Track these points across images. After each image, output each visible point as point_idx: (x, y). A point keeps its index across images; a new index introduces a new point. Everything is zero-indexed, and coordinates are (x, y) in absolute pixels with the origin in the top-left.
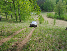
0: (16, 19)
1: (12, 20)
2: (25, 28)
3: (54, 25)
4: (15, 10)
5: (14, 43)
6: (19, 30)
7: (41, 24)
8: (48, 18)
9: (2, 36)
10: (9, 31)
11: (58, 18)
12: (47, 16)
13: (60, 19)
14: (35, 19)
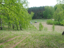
0: (17, 27)
8: (48, 24)
10: (3, 39)
12: (47, 23)
14: (35, 26)
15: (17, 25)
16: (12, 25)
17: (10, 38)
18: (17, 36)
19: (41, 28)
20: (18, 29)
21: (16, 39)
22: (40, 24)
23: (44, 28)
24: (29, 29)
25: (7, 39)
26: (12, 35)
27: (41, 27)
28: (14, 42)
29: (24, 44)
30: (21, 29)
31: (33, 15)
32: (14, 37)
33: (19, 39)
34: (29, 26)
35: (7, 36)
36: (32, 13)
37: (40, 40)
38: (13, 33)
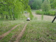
1: (7, 18)
2: (19, 24)
3: (42, 20)
4: (9, 10)
5: (13, 36)
6: (15, 26)
7: (31, 20)
8: (37, 14)
9: (2, 32)
10: (7, 28)
11: (45, 14)
13: (47, 14)
14: (26, 16)
23: (34, 18)
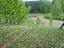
0: (14, 21)
4: (12, 13)
8: (46, 19)
12: (44, 17)
15: (14, 20)
16: (9, 19)
17: (7, 33)
18: (15, 31)
19: (39, 23)
20: (15, 23)
21: (14, 34)
22: (38, 19)
23: (41, 23)
24: (27, 23)
25: (5, 34)
26: (10, 30)
27: (38, 21)
28: (12, 37)
29: (23, 39)
30: (18, 24)
31: (30, 9)
32: (12, 32)
33: (18, 34)
34: (26, 21)
35: (4, 31)
36: (30, 7)
37: (40, 35)
38: (10, 27)
